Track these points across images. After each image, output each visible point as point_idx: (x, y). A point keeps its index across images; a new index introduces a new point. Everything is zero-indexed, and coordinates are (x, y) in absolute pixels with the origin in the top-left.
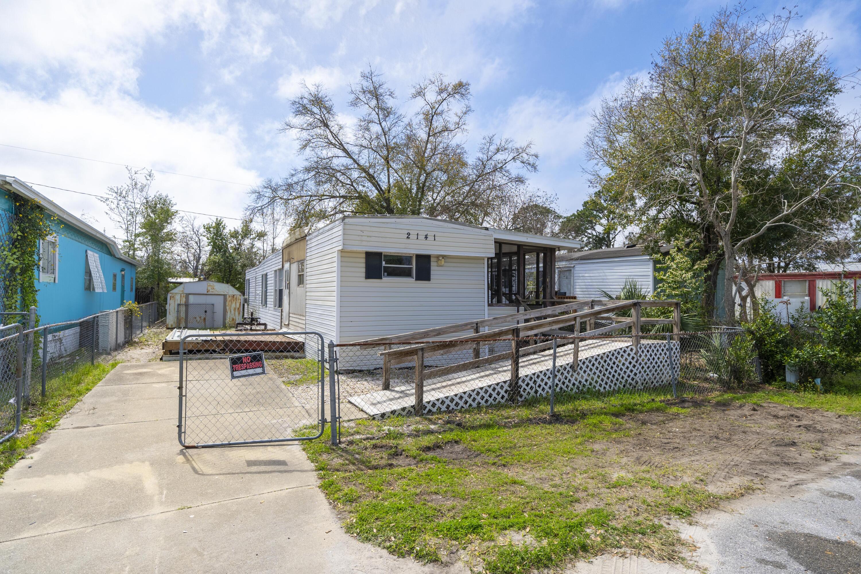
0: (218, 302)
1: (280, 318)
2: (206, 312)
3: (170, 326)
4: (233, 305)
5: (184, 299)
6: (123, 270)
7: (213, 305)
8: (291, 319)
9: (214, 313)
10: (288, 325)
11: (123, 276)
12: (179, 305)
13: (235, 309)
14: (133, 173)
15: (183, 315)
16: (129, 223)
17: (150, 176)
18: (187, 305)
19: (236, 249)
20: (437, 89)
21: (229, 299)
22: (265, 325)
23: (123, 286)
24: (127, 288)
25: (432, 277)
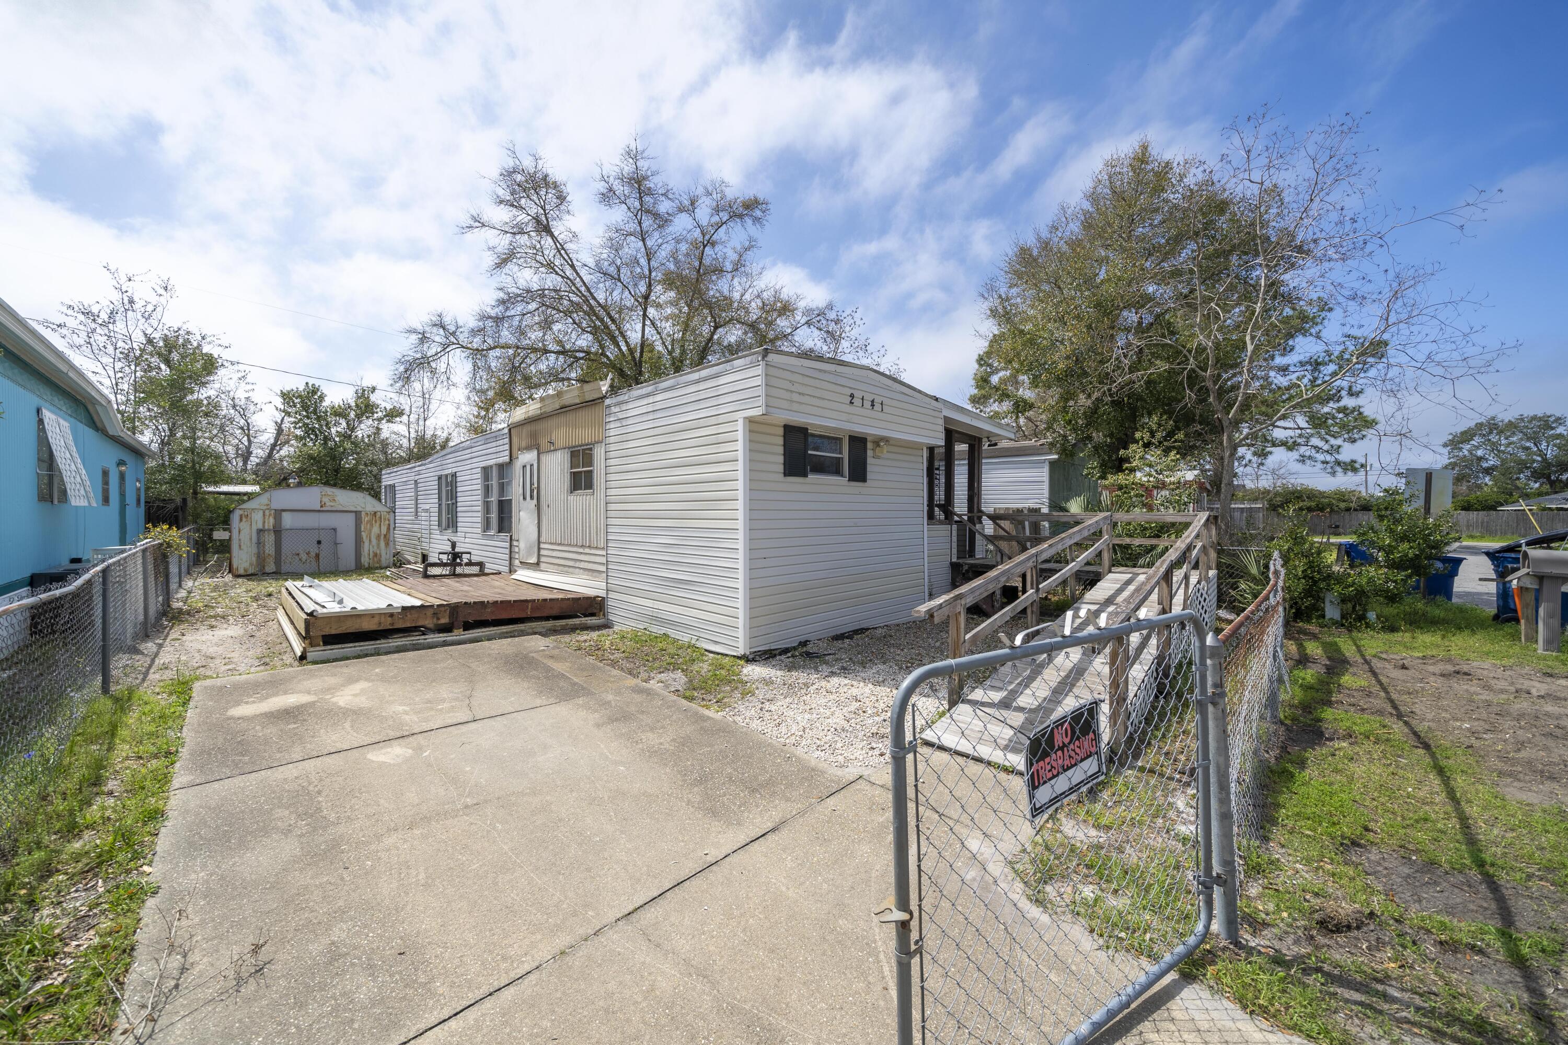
0: (345, 525)
1: (507, 551)
2: (319, 542)
3: (241, 572)
4: (375, 530)
5: (272, 520)
6: (121, 463)
7: (335, 530)
8: (542, 552)
9: (336, 544)
10: (538, 564)
11: (122, 476)
12: (260, 531)
13: (378, 537)
14: (123, 279)
15: (270, 549)
16: (120, 375)
17: (166, 289)
18: (278, 531)
19: (346, 437)
20: (715, 204)
21: (365, 519)
22: (481, 565)
23: (122, 495)
24: (131, 499)
25: (869, 476)
